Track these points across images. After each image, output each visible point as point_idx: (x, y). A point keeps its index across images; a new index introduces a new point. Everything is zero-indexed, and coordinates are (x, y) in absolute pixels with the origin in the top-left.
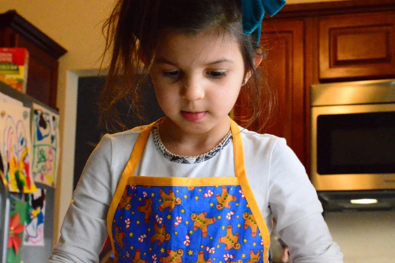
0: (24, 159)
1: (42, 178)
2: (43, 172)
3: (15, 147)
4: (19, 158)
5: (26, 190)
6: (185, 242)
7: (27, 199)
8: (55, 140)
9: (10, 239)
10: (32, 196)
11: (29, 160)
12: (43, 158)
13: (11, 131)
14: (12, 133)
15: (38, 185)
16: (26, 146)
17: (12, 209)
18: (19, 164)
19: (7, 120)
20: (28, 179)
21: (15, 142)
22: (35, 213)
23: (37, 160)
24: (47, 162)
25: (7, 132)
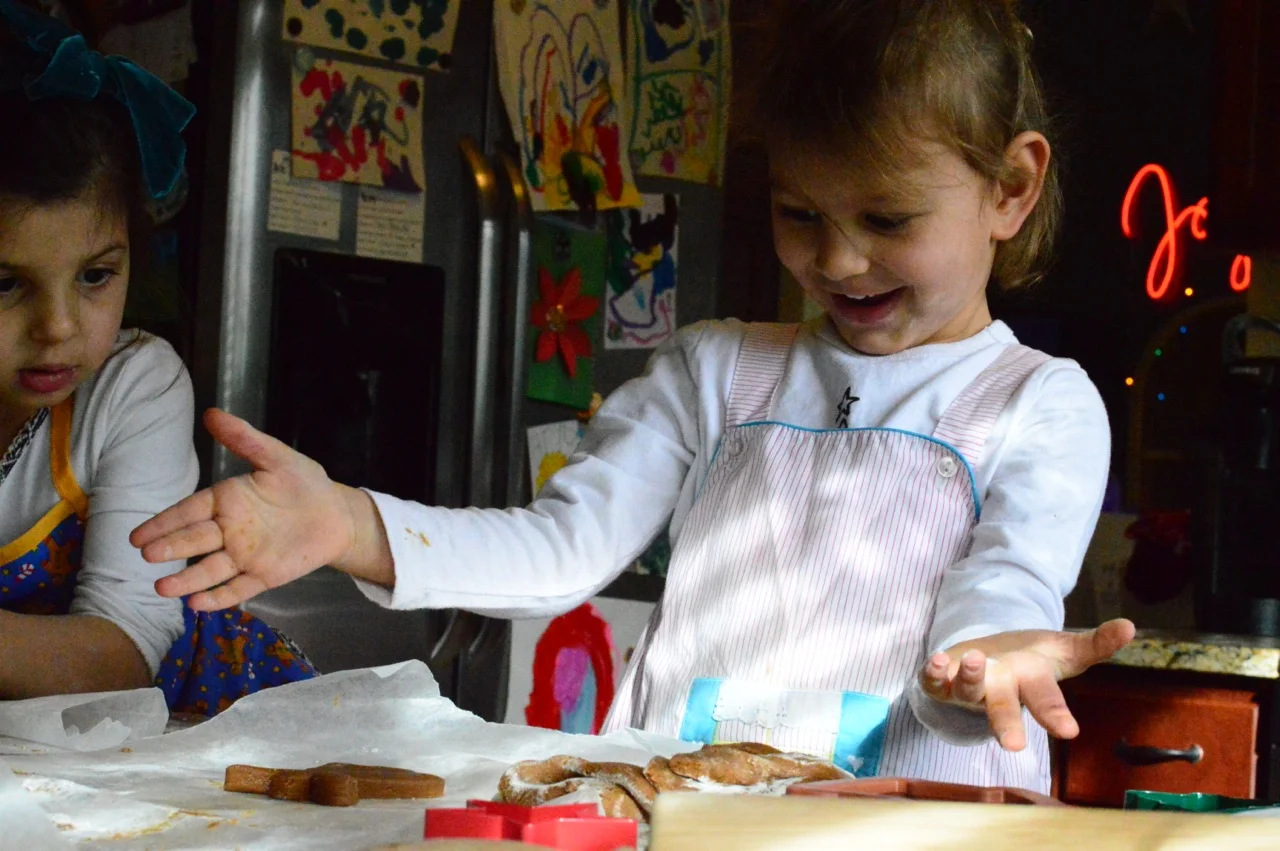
0: (598, 119)
1: (668, 163)
2: (670, 147)
3: (565, 92)
4: (578, 118)
5: (604, 202)
7: (612, 226)
8: (714, 55)
9: (556, 336)
10: (633, 214)
11: (619, 118)
12: (671, 109)
13: (549, 46)
14: (550, 54)
18: (577, 132)
21: (563, 74)
22: (644, 261)
23: (646, 112)
24: (689, 119)
25: (532, 51)
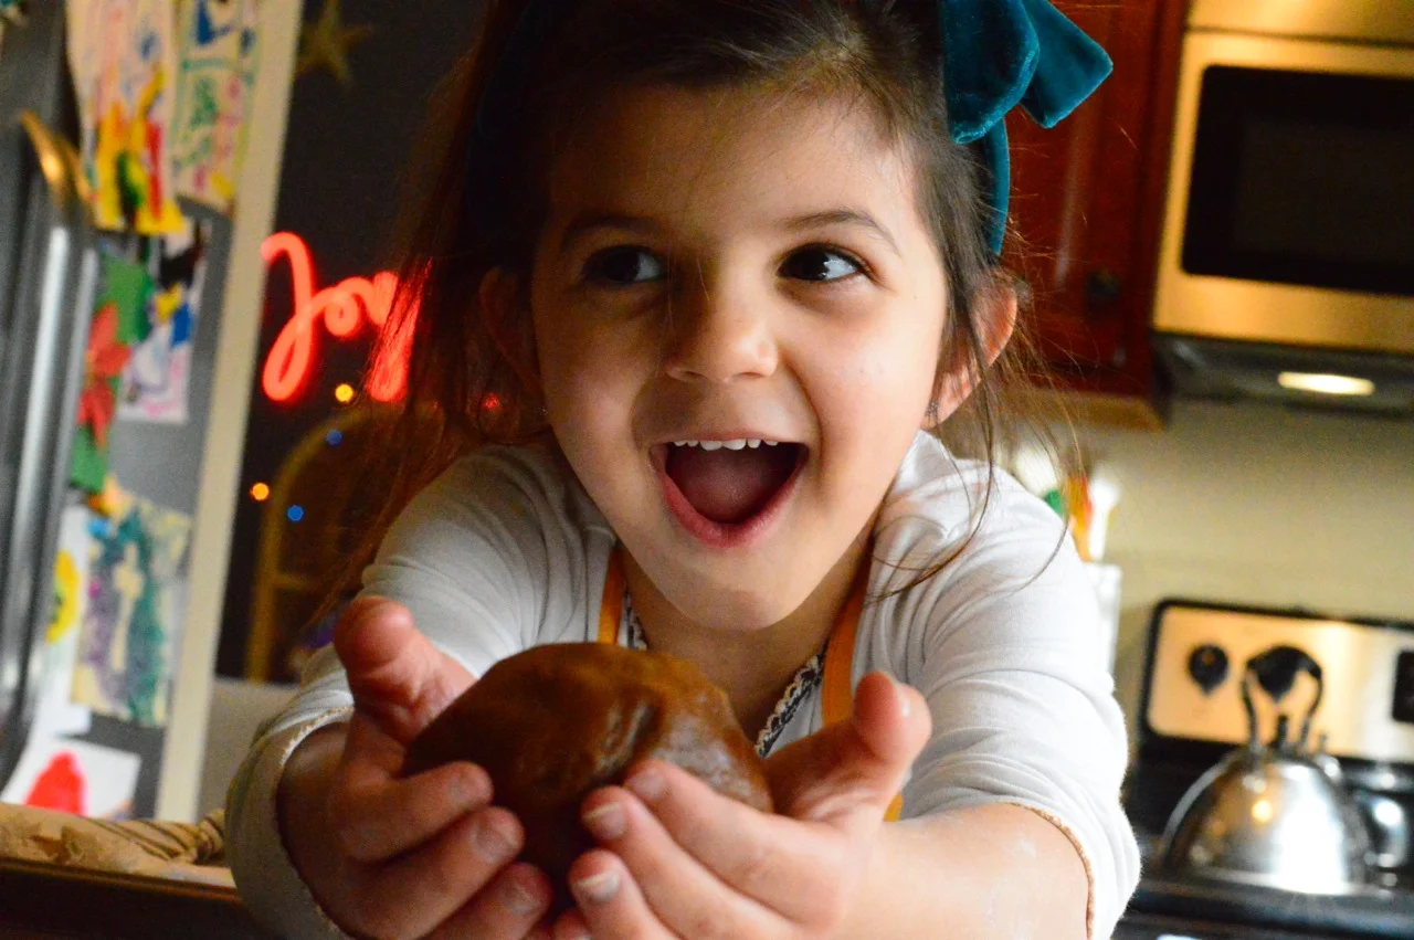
0: (147, 110)
1: (199, 180)
2: (203, 159)
3: (123, 67)
4: (132, 105)
5: (146, 224)
7: (143, 255)
8: (252, 47)
9: (86, 396)
10: (162, 243)
11: (164, 114)
12: (207, 110)
13: (115, 7)
14: (117, 16)
15: (187, 206)
16: (157, 64)
18: (130, 126)
20: (155, 183)
21: (125, 46)
22: (166, 303)
23: (188, 113)
24: (221, 126)
25: (101, 10)
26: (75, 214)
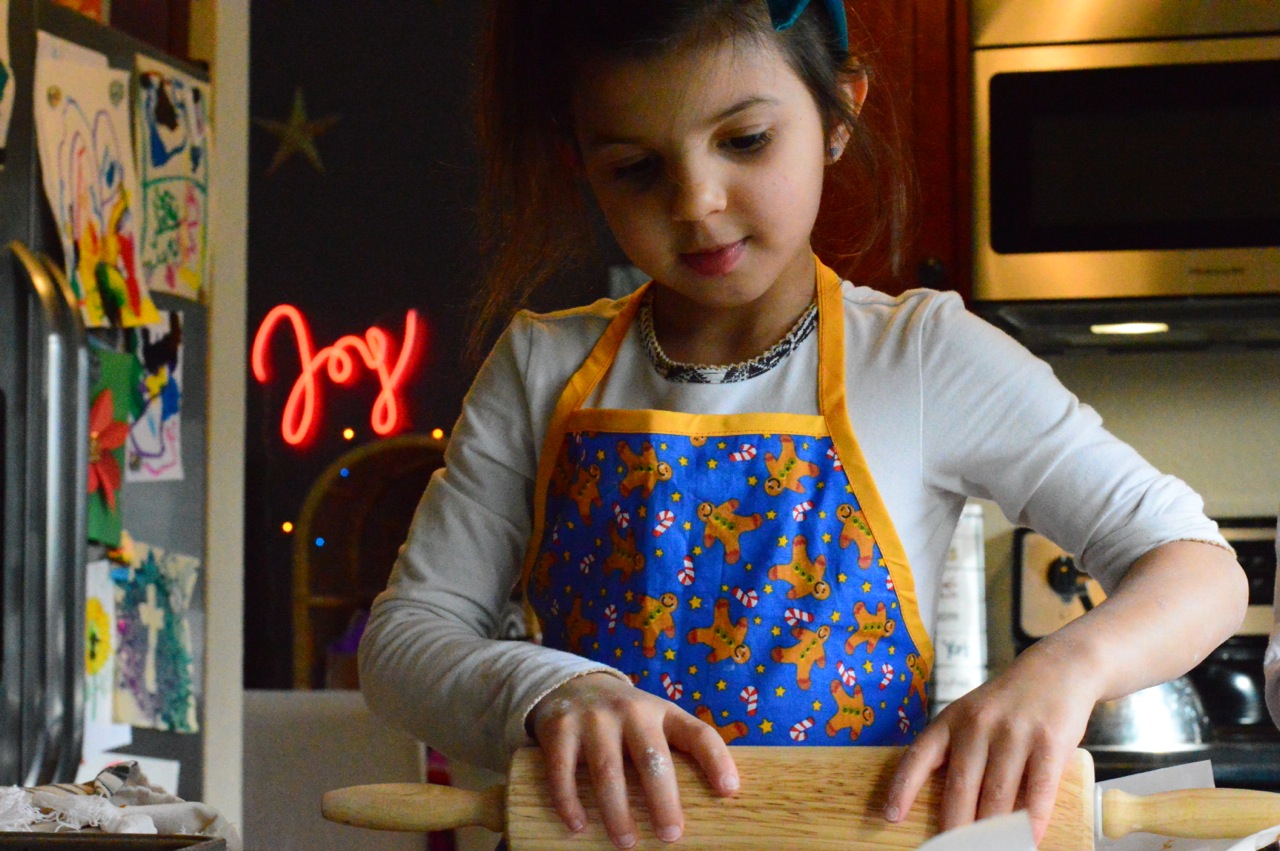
0: (118, 227)
1: (170, 278)
2: (171, 259)
3: (93, 195)
4: (104, 225)
5: (129, 319)
6: (681, 577)
7: (130, 347)
8: (202, 161)
9: (94, 467)
10: (146, 332)
11: (132, 227)
12: (170, 219)
13: (78, 146)
14: (81, 152)
15: (161, 300)
16: (121, 186)
17: (93, 380)
18: (104, 240)
19: (65, 112)
20: (132, 283)
21: (91, 176)
22: (154, 383)
23: (153, 224)
24: (183, 230)
25: (67, 149)
26: (66, 320)
